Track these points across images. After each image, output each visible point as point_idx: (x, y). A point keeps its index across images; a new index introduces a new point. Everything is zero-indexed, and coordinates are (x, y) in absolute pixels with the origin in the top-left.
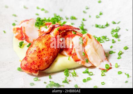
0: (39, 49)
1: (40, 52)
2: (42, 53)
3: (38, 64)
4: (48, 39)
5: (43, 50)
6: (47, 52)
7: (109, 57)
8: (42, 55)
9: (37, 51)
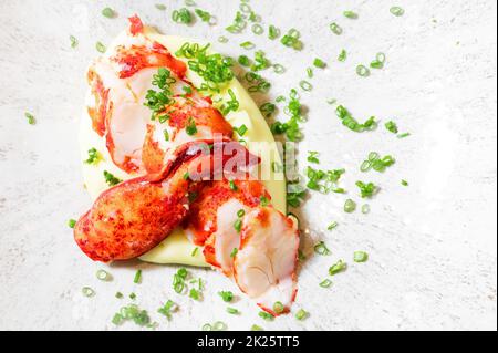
0: (122, 219)
1: (121, 227)
2: (128, 231)
3: (112, 251)
4: (149, 201)
5: (131, 224)
6: (140, 232)
7: (307, 264)
8: (125, 236)
9: (117, 222)
